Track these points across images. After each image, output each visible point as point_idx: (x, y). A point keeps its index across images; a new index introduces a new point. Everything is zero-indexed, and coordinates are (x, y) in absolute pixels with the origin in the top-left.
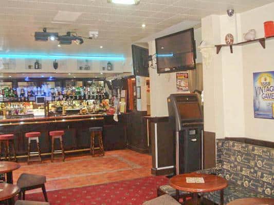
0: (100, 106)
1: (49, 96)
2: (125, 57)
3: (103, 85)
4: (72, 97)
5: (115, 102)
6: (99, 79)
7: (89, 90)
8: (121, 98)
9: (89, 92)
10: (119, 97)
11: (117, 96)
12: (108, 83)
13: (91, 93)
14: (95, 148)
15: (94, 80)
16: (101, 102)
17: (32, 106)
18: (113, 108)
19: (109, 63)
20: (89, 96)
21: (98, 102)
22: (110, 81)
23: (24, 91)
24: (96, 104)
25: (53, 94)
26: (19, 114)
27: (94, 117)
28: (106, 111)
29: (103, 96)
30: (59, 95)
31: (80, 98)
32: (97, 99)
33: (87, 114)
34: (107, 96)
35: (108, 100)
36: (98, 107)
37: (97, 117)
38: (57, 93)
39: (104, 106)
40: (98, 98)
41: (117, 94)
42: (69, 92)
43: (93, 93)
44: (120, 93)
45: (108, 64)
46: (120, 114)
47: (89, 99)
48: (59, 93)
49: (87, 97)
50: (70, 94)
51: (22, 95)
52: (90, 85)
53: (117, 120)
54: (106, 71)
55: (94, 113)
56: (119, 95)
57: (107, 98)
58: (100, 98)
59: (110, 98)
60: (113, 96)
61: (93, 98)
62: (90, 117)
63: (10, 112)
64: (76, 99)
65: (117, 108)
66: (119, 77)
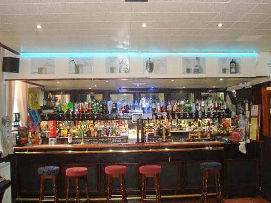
0: (219, 127)
1: (149, 113)
2: (258, 52)
3: (223, 99)
4: (179, 115)
5: (241, 122)
6: (217, 90)
7: (203, 105)
8: (251, 116)
9: (204, 107)
10: (248, 116)
11: (244, 114)
12: (231, 94)
13: (206, 110)
14: (209, 194)
15: (210, 91)
16: (220, 122)
17: (127, 126)
18: (238, 131)
19: (233, 62)
20: (203, 114)
21: (217, 121)
22: (234, 91)
23: (116, 106)
24: (213, 124)
25: (154, 110)
26: (109, 136)
27: (208, 145)
28: (228, 135)
29: (223, 113)
30: (162, 111)
31: (191, 116)
32: (214, 117)
33: (198, 140)
34: (228, 113)
35: (230, 119)
36: (215, 129)
37: (212, 145)
38: (159, 108)
39: (224, 128)
40: (216, 115)
41: (245, 110)
42: (176, 108)
43: (209, 109)
44: (250, 109)
45: (231, 63)
46: (248, 141)
47: (203, 117)
48: (161, 108)
49: (200, 114)
50: (177, 110)
51: (114, 110)
52: (205, 98)
53: (244, 151)
54: (228, 75)
55: (208, 140)
56: (247, 112)
57: (229, 116)
58: (219, 116)
59: (233, 117)
60: (238, 113)
61: (209, 117)
62: (204, 146)
63: (99, 132)
64: (184, 117)
65: (244, 132)
66: (248, 85)
